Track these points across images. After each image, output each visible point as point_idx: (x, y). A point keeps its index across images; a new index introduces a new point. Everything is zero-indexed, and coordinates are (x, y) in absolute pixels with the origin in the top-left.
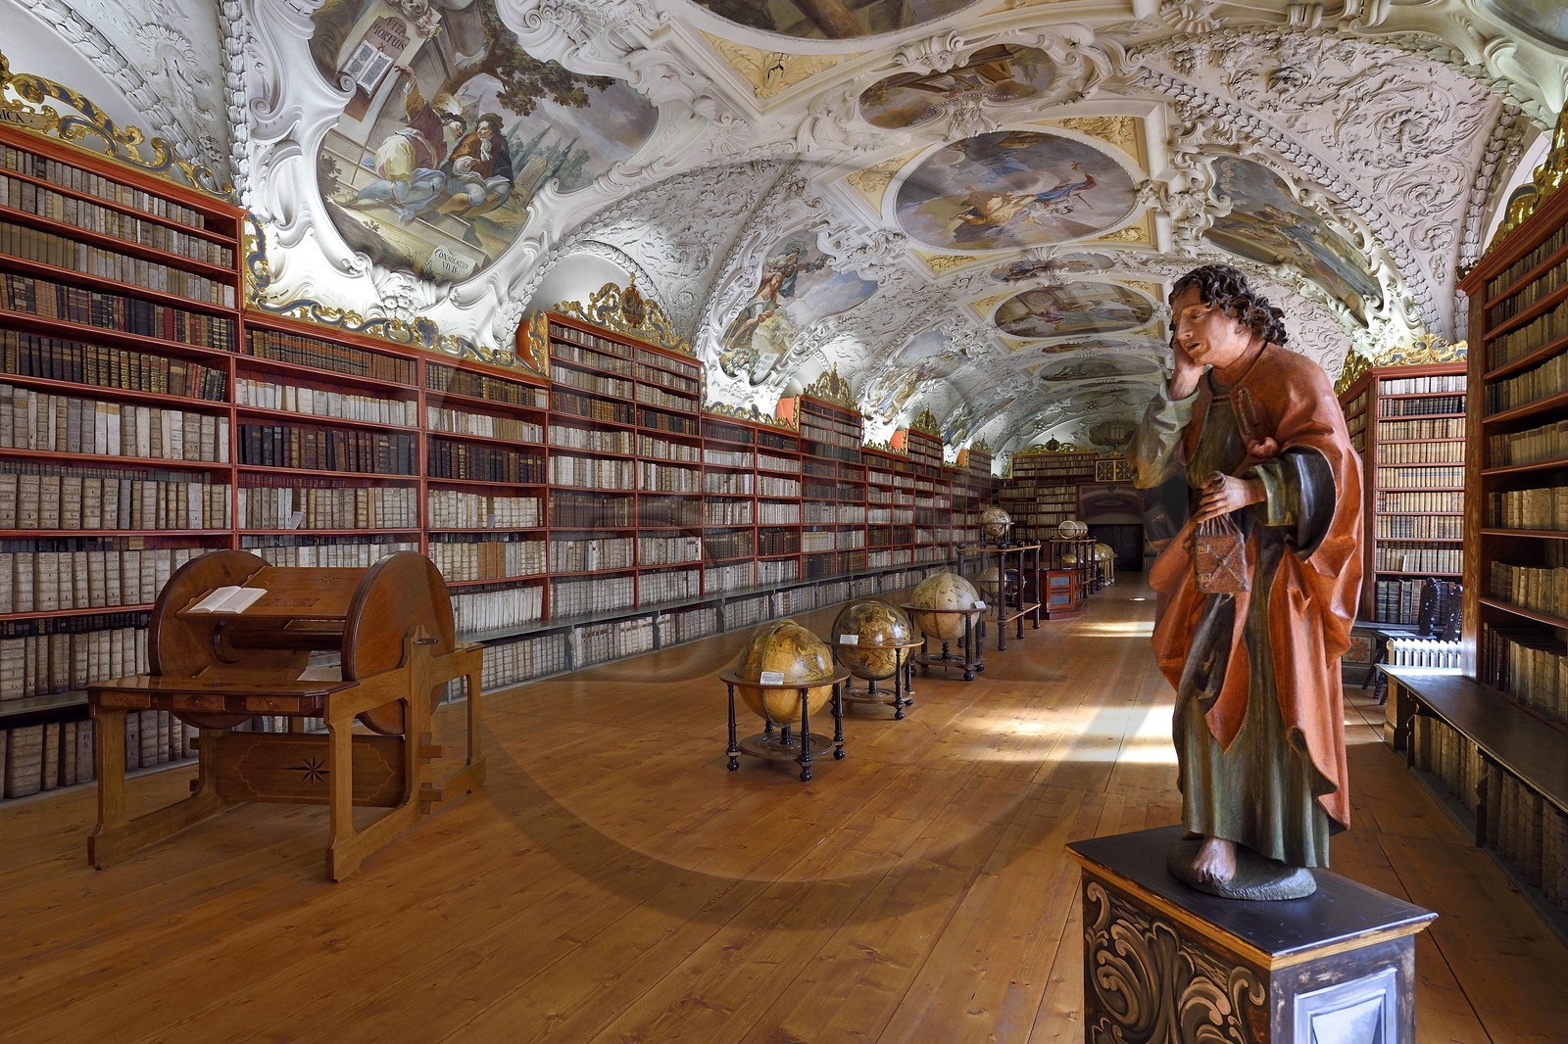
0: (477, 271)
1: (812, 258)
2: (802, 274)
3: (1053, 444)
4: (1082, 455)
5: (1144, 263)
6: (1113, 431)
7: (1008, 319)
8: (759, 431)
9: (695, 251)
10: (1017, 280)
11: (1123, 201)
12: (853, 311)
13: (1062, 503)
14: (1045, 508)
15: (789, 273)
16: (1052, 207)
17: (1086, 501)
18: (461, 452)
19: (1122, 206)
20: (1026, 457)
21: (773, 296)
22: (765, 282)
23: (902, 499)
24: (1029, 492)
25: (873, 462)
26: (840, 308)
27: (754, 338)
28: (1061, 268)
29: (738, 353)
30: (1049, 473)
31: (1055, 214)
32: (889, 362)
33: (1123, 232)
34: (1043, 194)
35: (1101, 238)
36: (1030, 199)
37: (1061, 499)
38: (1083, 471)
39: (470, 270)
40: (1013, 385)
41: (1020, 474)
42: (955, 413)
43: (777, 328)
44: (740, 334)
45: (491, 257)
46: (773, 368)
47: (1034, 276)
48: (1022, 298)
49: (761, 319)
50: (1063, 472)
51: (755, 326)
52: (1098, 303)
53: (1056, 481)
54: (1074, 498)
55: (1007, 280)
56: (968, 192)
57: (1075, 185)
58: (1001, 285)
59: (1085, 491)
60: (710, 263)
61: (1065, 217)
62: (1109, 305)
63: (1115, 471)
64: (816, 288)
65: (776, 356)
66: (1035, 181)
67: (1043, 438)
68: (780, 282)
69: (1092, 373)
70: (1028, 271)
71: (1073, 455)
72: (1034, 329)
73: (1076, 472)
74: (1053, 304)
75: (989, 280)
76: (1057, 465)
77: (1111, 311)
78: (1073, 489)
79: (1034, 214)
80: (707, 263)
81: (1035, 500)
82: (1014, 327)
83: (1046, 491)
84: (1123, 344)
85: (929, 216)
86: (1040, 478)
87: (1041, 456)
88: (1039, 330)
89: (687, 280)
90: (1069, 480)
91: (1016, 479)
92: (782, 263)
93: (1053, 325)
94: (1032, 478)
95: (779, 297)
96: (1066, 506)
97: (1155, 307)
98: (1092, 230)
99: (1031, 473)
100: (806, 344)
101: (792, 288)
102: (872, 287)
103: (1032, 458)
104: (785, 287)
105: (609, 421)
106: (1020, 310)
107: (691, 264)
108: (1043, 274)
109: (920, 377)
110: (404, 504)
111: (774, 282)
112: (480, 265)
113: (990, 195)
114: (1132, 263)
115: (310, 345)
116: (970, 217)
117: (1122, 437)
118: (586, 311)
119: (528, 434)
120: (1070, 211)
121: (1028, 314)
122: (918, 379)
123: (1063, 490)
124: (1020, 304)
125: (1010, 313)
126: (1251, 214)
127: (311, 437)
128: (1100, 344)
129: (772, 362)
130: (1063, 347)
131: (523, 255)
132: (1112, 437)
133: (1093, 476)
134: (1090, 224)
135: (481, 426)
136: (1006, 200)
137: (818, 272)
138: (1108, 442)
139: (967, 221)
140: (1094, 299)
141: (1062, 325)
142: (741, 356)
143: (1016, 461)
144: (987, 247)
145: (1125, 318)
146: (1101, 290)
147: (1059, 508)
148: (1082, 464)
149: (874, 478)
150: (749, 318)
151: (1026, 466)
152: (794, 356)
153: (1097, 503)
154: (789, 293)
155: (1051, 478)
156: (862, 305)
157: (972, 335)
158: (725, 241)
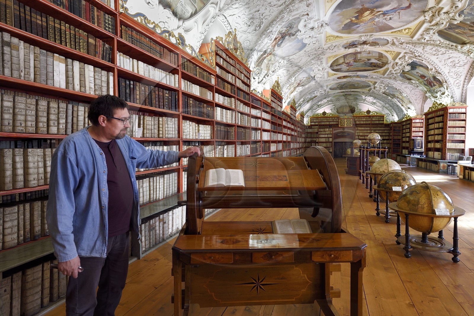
0: (192, 16)
1: (293, 31)
2: (287, 37)
3: (324, 113)
4: (334, 117)
5: (402, 44)
6: (344, 109)
7: (336, 64)
8: (263, 102)
9: (257, 22)
10: (349, 48)
11: (415, 16)
12: (294, 56)
13: (327, 134)
14: (321, 136)
15: (283, 36)
16: (386, 17)
17: (335, 133)
18: (191, 102)
19: (412, 19)
20: (315, 118)
21: (275, 46)
22: (276, 39)
23: (289, 132)
24: (316, 130)
25: (284, 117)
26: (290, 55)
27: (263, 63)
28: (367, 44)
29: (257, 69)
30: (323, 123)
31: (384, 21)
32: (293, 79)
33: (403, 30)
34: (387, 11)
35: (392, 32)
36: (381, 13)
37: (327, 133)
38: (335, 123)
39: (189, 15)
40: (320, 91)
41: (313, 124)
42: (301, 100)
43: (270, 60)
44: (260, 62)
45: (198, 10)
46: (264, 77)
47: (356, 47)
48: (345, 57)
49: (267, 56)
50: (328, 123)
51: (265, 58)
52: (369, 60)
53: (325, 126)
54: (331, 132)
55: (346, 48)
56: (361, 7)
57: (402, 8)
58: (343, 49)
59: (335, 130)
60: (261, 28)
61: (386, 22)
62: (373, 61)
63: (346, 123)
64: (288, 44)
65: (266, 72)
66: (388, 4)
67: (320, 111)
68: (279, 40)
69: (346, 88)
70: (355, 45)
71: (331, 117)
72: (341, 69)
73: (332, 123)
74: (353, 59)
75: (341, 47)
76: (326, 121)
77: (372, 63)
78: (331, 129)
79: (377, 20)
80: (260, 28)
81: (317, 133)
82: (335, 68)
83: (322, 130)
84: (366, 77)
85: (341, 17)
86: (320, 125)
87: (320, 118)
88: (342, 70)
89: (249, 35)
90: (330, 126)
91: (311, 125)
92: (284, 31)
93: (348, 68)
94: (317, 125)
95: (276, 46)
96: (329, 135)
97: (389, 62)
98: (392, 28)
99: (317, 124)
100: (276, 68)
101: (282, 42)
102: (304, 45)
103: (317, 118)
104: (279, 43)
105: (229, 93)
106: (341, 61)
107: (253, 28)
108: (360, 46)
109: (299, 85)
110: (174, 127)
111: (277, 40)
112: (193, 13)
113: (367, 9)
114: (397, 43)
115: (143, 39)
116: (354, 19)
117: (348, 111)
118: (224, 42)
119: (209, 96)
120: (390, 19)
121: (343, 63)
122: (297, 86)
123: (328, 130)
124: (343, 59)
125: (337, 62)
126: (468, 23)
127: (143, 88)
128: (358, 76)
129: (264, 74)
130: (345, 77)
131: (209, 11)
132: (344, 111)
133: (338, 125)
134: (393, 26)
135: (196, 90)
136: (371, 13)
137: (292, 37)
138: (343, 113)
139: (352, 21)
140: (369, 58)
141: (351, 68)
142: (258, 70)
143: (312, 119)
144: (349, 33)
145: (375, 66)
146: (374, 55)
147: (326, 136)
148: (334, 120)
149: (284, 123)
150: (264, 54)
151: (315, 121)
152: (271, 73)
153: (338, 134)
154: (279, 46)
155: (323, 125)
156: (297, 54)
157: (321, 70)
158: (270, 19)
